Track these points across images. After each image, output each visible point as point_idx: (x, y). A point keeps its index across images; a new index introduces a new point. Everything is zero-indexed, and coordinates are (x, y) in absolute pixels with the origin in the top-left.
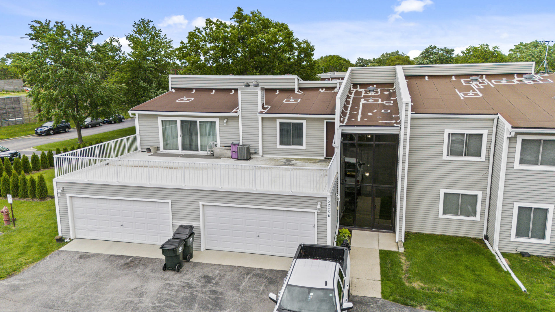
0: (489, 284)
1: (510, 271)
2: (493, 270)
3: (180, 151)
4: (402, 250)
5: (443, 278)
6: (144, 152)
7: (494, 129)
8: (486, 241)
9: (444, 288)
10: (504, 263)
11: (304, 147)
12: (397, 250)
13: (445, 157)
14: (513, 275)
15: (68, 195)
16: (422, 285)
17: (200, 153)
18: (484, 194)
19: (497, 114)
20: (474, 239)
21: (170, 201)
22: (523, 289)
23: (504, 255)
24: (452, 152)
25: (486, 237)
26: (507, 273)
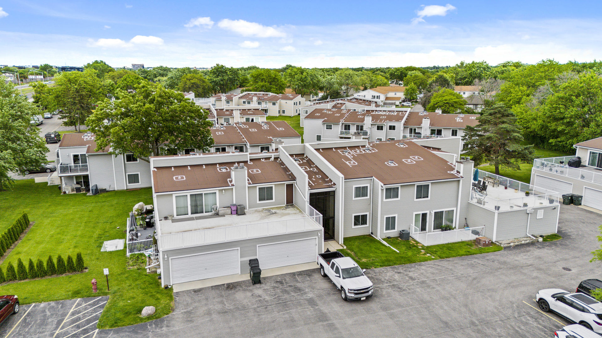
0: (387, 253)
1: (390, 246)
2: (384, 247)
3: (190, 215)
4: (345, 247)
5: (371, 255)
6: (161, 220)
7: (372, 184)
8: (372, 235)
9: (374, 259)
10: (385, 243)
11: (274, 200)
12: (343, 248)
13: (354, 199)
14: (391, 247)
15: (170, 258)
16: (366, 260)
17: (205, 214)
18: (370, 213)
19: (372, 177)
20: (367, 235)
21: (239, 248)
22: (398, 252)
23: (384, 239)
24: (357, 196)
25: (372, 233)
26: (389, 247)
